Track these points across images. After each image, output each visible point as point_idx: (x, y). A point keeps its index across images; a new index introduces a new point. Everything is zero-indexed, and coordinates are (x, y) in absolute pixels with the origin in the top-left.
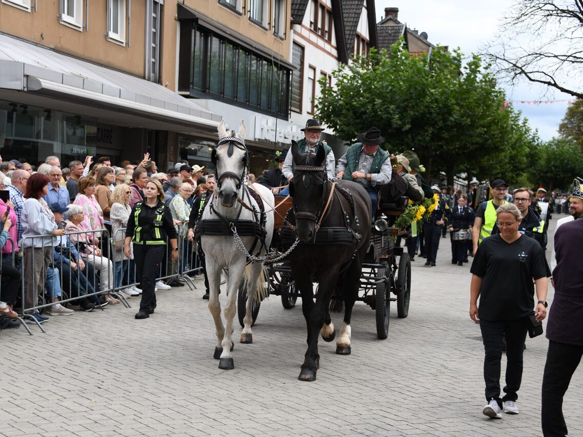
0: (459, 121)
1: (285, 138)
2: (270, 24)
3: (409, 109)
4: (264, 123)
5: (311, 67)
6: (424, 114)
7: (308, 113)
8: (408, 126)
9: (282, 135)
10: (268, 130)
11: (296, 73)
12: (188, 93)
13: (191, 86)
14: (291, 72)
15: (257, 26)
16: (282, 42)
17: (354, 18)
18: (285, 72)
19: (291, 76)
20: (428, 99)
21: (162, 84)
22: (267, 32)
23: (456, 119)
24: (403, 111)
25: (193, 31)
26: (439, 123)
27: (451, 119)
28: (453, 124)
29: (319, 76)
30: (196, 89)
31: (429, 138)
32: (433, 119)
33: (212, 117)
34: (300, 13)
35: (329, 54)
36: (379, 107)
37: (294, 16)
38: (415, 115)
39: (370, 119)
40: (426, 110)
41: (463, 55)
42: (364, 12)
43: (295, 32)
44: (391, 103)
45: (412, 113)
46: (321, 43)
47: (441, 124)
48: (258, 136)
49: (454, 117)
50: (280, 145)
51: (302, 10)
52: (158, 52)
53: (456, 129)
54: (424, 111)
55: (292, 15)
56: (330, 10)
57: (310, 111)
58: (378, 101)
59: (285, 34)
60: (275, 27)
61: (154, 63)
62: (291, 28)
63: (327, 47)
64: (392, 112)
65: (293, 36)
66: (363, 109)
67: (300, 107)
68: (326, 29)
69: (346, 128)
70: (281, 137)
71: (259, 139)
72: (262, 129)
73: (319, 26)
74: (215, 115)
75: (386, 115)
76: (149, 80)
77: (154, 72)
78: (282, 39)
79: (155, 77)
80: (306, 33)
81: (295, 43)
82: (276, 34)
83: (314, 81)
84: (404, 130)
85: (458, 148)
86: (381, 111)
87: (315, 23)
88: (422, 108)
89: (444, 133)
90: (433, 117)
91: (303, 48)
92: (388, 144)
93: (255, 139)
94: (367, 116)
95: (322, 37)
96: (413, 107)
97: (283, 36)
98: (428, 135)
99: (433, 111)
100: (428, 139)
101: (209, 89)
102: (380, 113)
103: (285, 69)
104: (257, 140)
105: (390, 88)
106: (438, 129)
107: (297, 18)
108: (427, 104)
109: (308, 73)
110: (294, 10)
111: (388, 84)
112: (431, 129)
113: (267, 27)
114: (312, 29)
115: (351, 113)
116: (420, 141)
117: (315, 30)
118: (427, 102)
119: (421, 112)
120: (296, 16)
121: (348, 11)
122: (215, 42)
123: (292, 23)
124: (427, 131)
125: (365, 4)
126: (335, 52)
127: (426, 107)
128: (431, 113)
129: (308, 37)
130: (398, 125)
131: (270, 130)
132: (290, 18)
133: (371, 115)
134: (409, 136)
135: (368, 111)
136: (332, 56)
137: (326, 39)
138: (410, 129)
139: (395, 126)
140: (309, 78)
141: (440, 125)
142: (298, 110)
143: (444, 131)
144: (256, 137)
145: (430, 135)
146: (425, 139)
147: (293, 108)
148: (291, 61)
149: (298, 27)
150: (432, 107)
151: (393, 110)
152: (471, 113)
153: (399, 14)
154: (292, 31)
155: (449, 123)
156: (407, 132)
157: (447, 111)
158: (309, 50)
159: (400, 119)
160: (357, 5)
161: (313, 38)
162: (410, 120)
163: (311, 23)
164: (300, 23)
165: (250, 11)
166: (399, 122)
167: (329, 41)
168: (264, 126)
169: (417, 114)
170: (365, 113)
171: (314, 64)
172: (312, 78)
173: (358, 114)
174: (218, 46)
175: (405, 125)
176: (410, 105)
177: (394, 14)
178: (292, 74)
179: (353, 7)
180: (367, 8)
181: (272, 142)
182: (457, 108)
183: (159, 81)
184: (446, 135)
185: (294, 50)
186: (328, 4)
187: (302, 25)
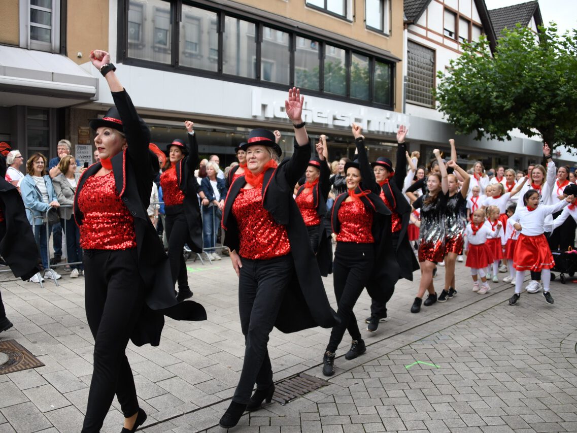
0: (569, 94)
2: (354, 16)
6: (527, 90)
14: (395, 64)
16: (388, 38)
18: (390, 66)
21: (66, 55)
22: (351, 24)
26: (545, 98)
28: (562, 98)
31: (534, 116)
32: (539, 95)
34: (414, 15)
37: (409, 18)
39: (473, 102)
40: (529, 86)
49: (560, 90)
51: (417, 12)
52: (58, 17)
53: (564, 104)
54: (526, 87)
55: (407, 17)
56: (479, 25)
59: (390, 31)
62: (404, 29)
65: (406, 35)
73: (463, 36)
75: (485, 94)
76: (28, 48)
78: (387, 36)
81: (409, 41)
84: (505, 109)
87: (455, 33)
88: (524, 83)
90: (539, 92)
91: (434, 51)
94: (470, 98)
97: (388, 33)
99: (538, 86)
106: (545, 105)
113: (352, 19)
116: (526, 120)
117: (456, 39)
119: (524, 88)
120: (411, 17)
123: (407, 24)
128: (536, 89)
129: (440, 41)
130: (499, 104)
132: (400, 16)
133: (473, 97)
138: (512, 107)
139: (495, 104)
141: (547, 101)
145: (533, 112)
146: (530, 117)
149: (415, 28)
150: (538, 82)
154: (406, 30)
155: (559, 99)
156: (509, 111)
158: (443, 52)
161: (451, 43)
162: (512, 99)
164: (415, 24)
166: (500, 101)
169: (519, 91)
173: (462, 97)
184: (554, 111)
185: (408, 47)
186: (476, 19)
187: (427, 30)
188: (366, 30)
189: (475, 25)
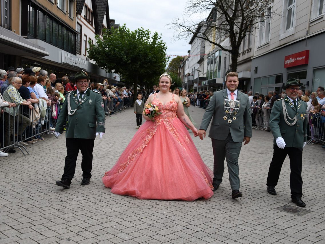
1: (76, 63)
2: (67, 11)
3: (130, 54)
4: (66, 55)
5: (85, 35)
7: (84, 55)
8: (130, 61)
9: (74, 62)
10: (68, 59)
11: (79, 36)
12: (27, 37)
13: (28, 34)
14: (77, 35)
15: (61, 11)
17: (102, 17)
18: (74, 35)
19: (77, 37)
20: (138, 50)
21: (11, 31)
22: (66, 15)
23: (150, 58)
24: (127, 54)
25: (29, 6)
27: (148, 59)
29: (88, 40)
30: (31, 35)
32: (140, 58)
33: (39, 47)
34: (80, 10)
35: (92, 31)
36: (117, 52)
37: (78, 11)
38: (132, 56)
39: (113, 58)
40: (137, 54)
41: (150, 32)
42: (105, 16)
43: (78, 18)
44: (122, 51)
45: (131, 56)
46: (89, 25)
47: (143, 60)
48: (63, 61)
49: (149, 58)
50: (73, 66)
51: (81, 9)
52: (9, 12)
53: (149, 63)
55: (77, 10)
56: (92, 12)
57: (84, 54)
58: (116, 49)
59: (74, 18)
60: (69, 13)
61: (7, 19)
62: (76, 16)
63: (91, 28)
64: (122, 55)
65: (77, 20)
66: (110, 53)
67: (80, 52)
68: (91, 20)
69: (102, 61)
70: (74, 63)
71: (64, 63)
72: (65, 58)
73: (88, 18)
74: (41, 47)
75: (120, 56)
76: (4, 27)
77: (7, 23)
78: (73, 20)
79: (8, 26)
80: (83, 20)
81: (78, 23)
82: (70, 17)
83: (86, 41)
84: (128, 63)
85: (146, 73)
86: (118, 54)
87: (86, 16)
88: (136, 53)
89: (145, 65)
91: (81, 26)
92: (121, 69)
93: (62, 63)
94: (111, 56)
95: (89, 23)
96: (131, 53)
97: (73, 19)
98: (138, 65)
100: (138, 67)
101: (38, 36)
102: (117, 55)
103: (74, 33)
104: (63, 63)
105: (121, 44)
106: (142, 63)
107: (79, 12)
108: (137, 52)
109: (84, 38)
110: (78, 8)
111: (120, 42)
112: (140, 62)
113: (66, 13)
114: (85, 18)
115: (104, 54)
117: (86, 19)
118: (137, 51)
119: (135, 55)
120: (79, 11)
121: (99, 13)
122: (41, 14)
123: (77, 14)
124: (138, 63)
125: (105, 13)
126: (94, 30)
127: (137, 53)
128: (139, 56)
129: (83, 21)
131: (69, 59)
132: (76, 12)
134: (130, 65)
135: (112, 54)
136: (93, 32)
137: (91, 24)
139: (124, 60)
140: (84, 40)
142: (80, 53)
143: (145, 64)
144: (62, 62)
145: (139, 65)
147: (78, 52)
148: (76, 30)
149: (79, 16)
151: (123, 54)
152: (155, 57)
153: (115, 22)
154: (77, 17)
155: (147, 60)
156: (129, 63)
157: (146, 55)
158: (84, 27)
159: (126, 58)
160: (103, 12)
161: (86, 22)
162: (130, 59)
163: (85, 16)
164: (80, 14)
165: (58, 3)
166: (126, 59)
167: (92, 25)
168: (66, 56)
170: (110, 55)
171: (86, 34)
172: (85, 40)
173: (107, 55)
174: (42, 16)
175: (129, 61)
176: (130, 52)
177: (113, 22)
178: (77, 36)
179: (101, 13)
180: (106, 15)
181: (70, 65)
182: (151, 54)
183: (10, 28)
184: (146, 66)
185: (77, 26)
186: (91, 9)
187: (81, 16)
188: (69, 18)
189: (91, 12)
